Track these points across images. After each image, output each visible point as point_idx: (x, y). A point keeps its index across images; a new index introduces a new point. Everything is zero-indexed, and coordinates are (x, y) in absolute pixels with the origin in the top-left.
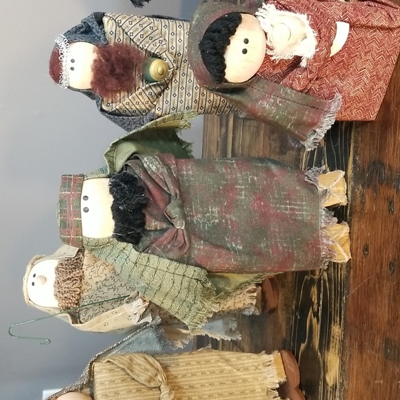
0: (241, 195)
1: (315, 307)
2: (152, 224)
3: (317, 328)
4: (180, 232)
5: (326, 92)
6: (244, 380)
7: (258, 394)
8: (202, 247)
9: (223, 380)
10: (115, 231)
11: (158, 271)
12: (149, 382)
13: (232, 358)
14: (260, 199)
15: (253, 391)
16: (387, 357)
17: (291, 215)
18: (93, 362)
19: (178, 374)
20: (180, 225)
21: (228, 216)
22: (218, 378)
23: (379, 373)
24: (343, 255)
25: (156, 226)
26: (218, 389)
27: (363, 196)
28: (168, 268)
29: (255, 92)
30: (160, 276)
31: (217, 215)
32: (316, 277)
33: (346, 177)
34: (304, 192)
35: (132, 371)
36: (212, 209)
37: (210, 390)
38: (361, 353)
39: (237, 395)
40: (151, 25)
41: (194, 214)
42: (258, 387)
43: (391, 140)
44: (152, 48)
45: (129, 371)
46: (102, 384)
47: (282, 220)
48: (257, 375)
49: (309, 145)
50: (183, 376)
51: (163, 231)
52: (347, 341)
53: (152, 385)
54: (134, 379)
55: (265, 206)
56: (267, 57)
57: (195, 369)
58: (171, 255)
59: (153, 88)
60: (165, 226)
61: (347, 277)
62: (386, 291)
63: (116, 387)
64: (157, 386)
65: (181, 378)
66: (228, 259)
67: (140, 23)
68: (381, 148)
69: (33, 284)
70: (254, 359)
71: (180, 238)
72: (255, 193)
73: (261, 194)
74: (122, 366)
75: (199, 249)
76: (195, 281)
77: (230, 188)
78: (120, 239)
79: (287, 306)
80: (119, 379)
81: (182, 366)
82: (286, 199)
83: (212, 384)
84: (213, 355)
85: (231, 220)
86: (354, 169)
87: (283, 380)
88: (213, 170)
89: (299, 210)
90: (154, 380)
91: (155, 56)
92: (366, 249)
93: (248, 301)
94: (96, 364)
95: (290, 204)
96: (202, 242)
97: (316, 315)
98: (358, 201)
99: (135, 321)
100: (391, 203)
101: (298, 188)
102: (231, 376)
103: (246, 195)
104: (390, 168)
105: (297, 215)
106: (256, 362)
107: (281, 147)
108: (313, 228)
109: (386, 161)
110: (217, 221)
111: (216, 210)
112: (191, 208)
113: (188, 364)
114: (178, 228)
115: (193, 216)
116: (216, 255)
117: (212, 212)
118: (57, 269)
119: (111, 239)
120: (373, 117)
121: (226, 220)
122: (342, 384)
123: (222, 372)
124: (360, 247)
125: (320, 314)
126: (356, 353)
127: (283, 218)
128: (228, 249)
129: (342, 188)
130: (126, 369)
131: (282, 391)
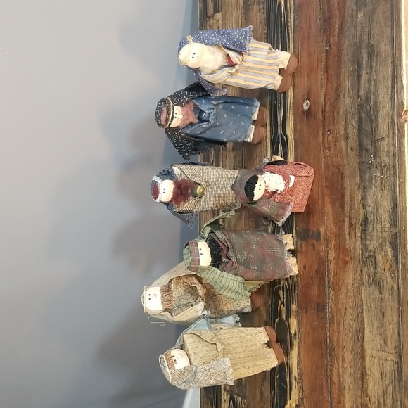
0: (253, 246)
1: (282, 300)
2: (224, 260)
3: (284, 309)
4: (234, 262)
5: (286, 201)
6: (251, 340)
7: (258, 346)
11: (228, 279)
12: (211, 341)
14: (261, 248)
15: (256, 345)
16: (318, 311)
17: (273, 254)
20: (234, 260)
21: (249, 255)
22: (239, 339)
23: (316, 319)
24: (295, 271)
27: (301, 244)
29: (261, 203)
30: (228, 281)
31: (246, 255)
32: (282, 285)
33: (292, 236)
34: (278, 244)
35: (203, 336)
36: (243, 252)
37: (237, 345)
38: (307, 313)
42: (258, 342)
43: (311, 220)
44: (197, 181)
45: (201, 337)
46: (190, 343)
48: (257, 337)
49: (280, 223)
50: (224, 339)
51: (227, 262)
52: (299, 311)
53: (213, 342)
54: (204, 340)
55: (263, 251)
56: (266, 190)
57: (228, 335)
59: (197, 199)
60: (228, 260)
61: (297, 281)
62: (315, 283)
63: (197, 345)
64: (215, 343)
68: (308, 223)
70: (254, 330)
71: (234, 265)
72: (259, 245)
73: (261, 246)
74: (198, 334)
75: (241, 269)
76: (241, 283)
77: (249, 243)
78: (214, 266)
79: (266, 304)
80: (198, 340)
81: (223, 335)
82: (271, 247)
83: (237, 342)
84: (235, 329)
85: (251, 257)
86: (296, 233)
87: (268, 339)
88: (242, 236)
89: (276, 252)
90: (213, 340)
91: (199, 184)
92: (305, 267)
93: (246, 304)
94: (184, 335)
95: (273, 249)
96: (242, 267)
97: (283, 303)
98: (299, 247)
99: (200, 314)
100: (314, 246)
101: (275, 242)
102: (245, 338)
103: (255, 246)
104: (312, 231)
105: (276, 254)
106: (256, 331)
107: (256, 225)
108: (282, 259)
109: (310, 229)
111: (245, 253)
113: (225, 334)
116: (248, 272)
118: (161, 290)
119: (210, 266)
120: (303, 211)
121: (249, 257)
122: (299, 331)
123: (240, 336)
124: (302, 267)
125: (285, 302)
126: (304, 315)
127: (271, 256)
128: (252, 269)
129: (292, 242)
130: (200, 335)
131: (269, 344)
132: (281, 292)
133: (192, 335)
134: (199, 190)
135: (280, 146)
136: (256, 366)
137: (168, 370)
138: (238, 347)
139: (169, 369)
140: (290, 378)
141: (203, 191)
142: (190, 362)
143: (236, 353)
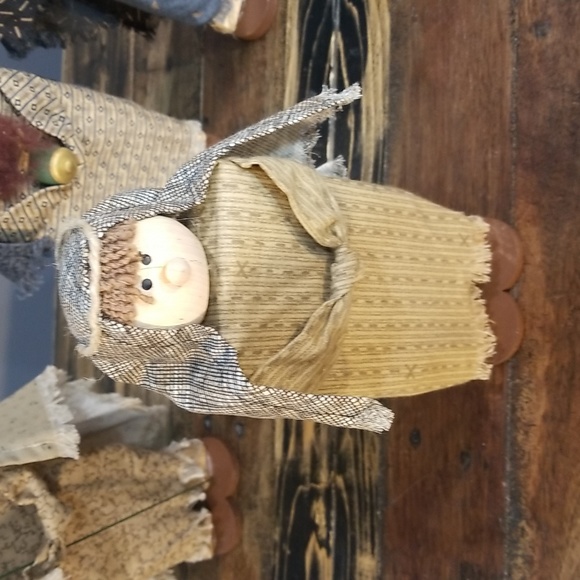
1: (323, 532)
3: (327, 564)
7: (458, 289)
9: (416, 253)
22: (409, 247)
26: (407, 268)
32: (322, 486)
35: (297, 204)
37: (396, 268)
39: (431, 285)
40: (48, 91)
42: (461, 275)
44: (49, 128)
48: (463, 254)
53: (327, 242)
59: (50, 195)
61: (383, 481)
63: (260, 230)
67: (31, 85)
70: (463, 223)
79: (262, 537)
83: (400, 257)
97: (323, 544)
102: (428, 248)
106: (466, 230)
123: (415, 236)
125: (332, 542)
132: (319, 507)
134: (57, 164)
135: (336, 40)
138: (395, 279)
141: (74, 169)
143: (384, 302)
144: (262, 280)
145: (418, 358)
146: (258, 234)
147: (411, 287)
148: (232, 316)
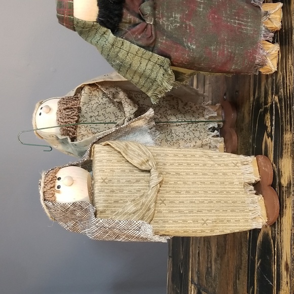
0: (200, 7)
1: (269, 129)
2: (128, 17)
4: (149, 26)
6: (224, 174)
8: (164, 41)
9: (206, 172)
10: (99, 16)
11: (129, 54)
12: (141, 165)
13: (214, 155)
14: (215, 13)
15: (232, 183)
17: (239, 28)
18: (94, 143)
19: (167, 162)
20: (150, 21)
21: (188, 22)
22: (201, 169)
25: (130, 19)
26: (201, 178)
28: (137, 53)
30: (131, 57)
31: (179, 20)
34: (250, 11)
35: (126, 155)
36: (175, 14)
37: (194, 178)
39: (217, 184)
41: (161, 17)
45: (124, 155)
46: (101, 161)
47: (231, 31)
50: (171, 165)
53: (144, 168)
54: (128, 161)
55: (218, 19)
57: (181, 160)
58: (140, 43)
60: (137, 20)
63: (112, 166)
64: (148, 169)
65: (169, 166)
66: (183, 54)
69: (40, 114)
70: (233, 157)
72: (211, 7)
73: (216, 9)
74: (118, 149)
75: (162, 43)
76: (158, 66)
80: (115, 159)
81: (170, 156)
82: (235, 16)
83: (195, 174)
84: (198, 151)
85: (190, 26)
87: (257, 178)
89: (245, 26)
90: (146, 164)
94: (96, 146)
95: (238, 20)
96: (164, 38)
97: (270, 135)
101: (246, 7)
102: (213, 169)
103: (203, 8)
105: (243, 29)
110: (178, 25)
111: (178, 16)
112: (159, 12)
113: (176, 155)
114: (148, 23)
115: (160, 18)
116: (174, 50)
117: (175, 17)
119: (95, 23)
121: (186, 25)
123: (205, 165)
128: (184, 46)
129: (279, 16)
130: (122, 153)
131: (257, 187)
132: (268, 116)
133: (106, 148)
136: (222, 221)
137: (42, 201)
138: (194, 183)
139: (45, 200)
140: (279, 266)
142: (92, 194)
143: (187, 192)
144: (115, 184)
145: (210, 216)
146: (111, 168)
147: (204, 186)
148: (99, 198)
